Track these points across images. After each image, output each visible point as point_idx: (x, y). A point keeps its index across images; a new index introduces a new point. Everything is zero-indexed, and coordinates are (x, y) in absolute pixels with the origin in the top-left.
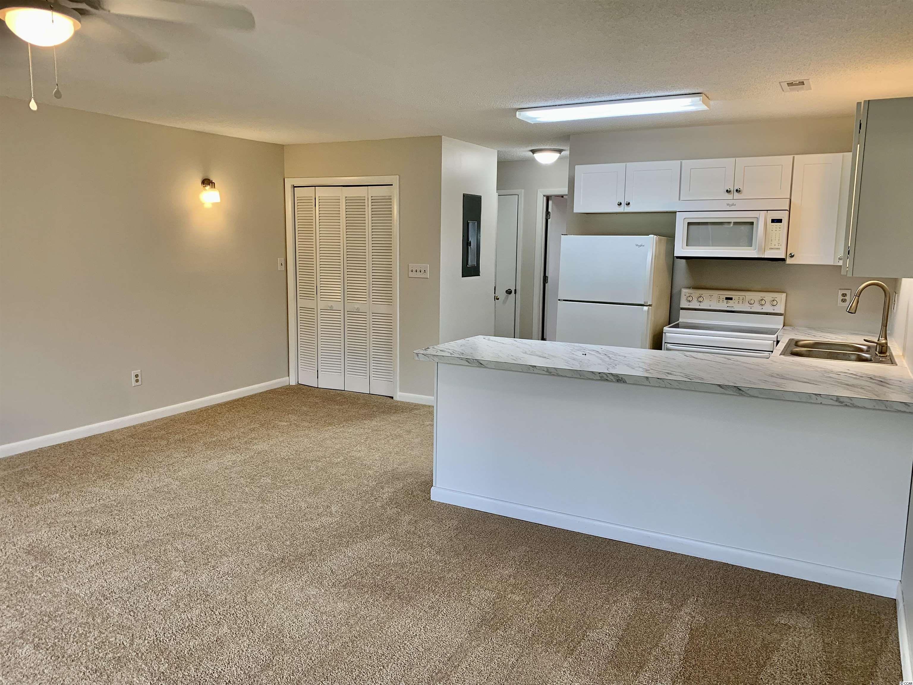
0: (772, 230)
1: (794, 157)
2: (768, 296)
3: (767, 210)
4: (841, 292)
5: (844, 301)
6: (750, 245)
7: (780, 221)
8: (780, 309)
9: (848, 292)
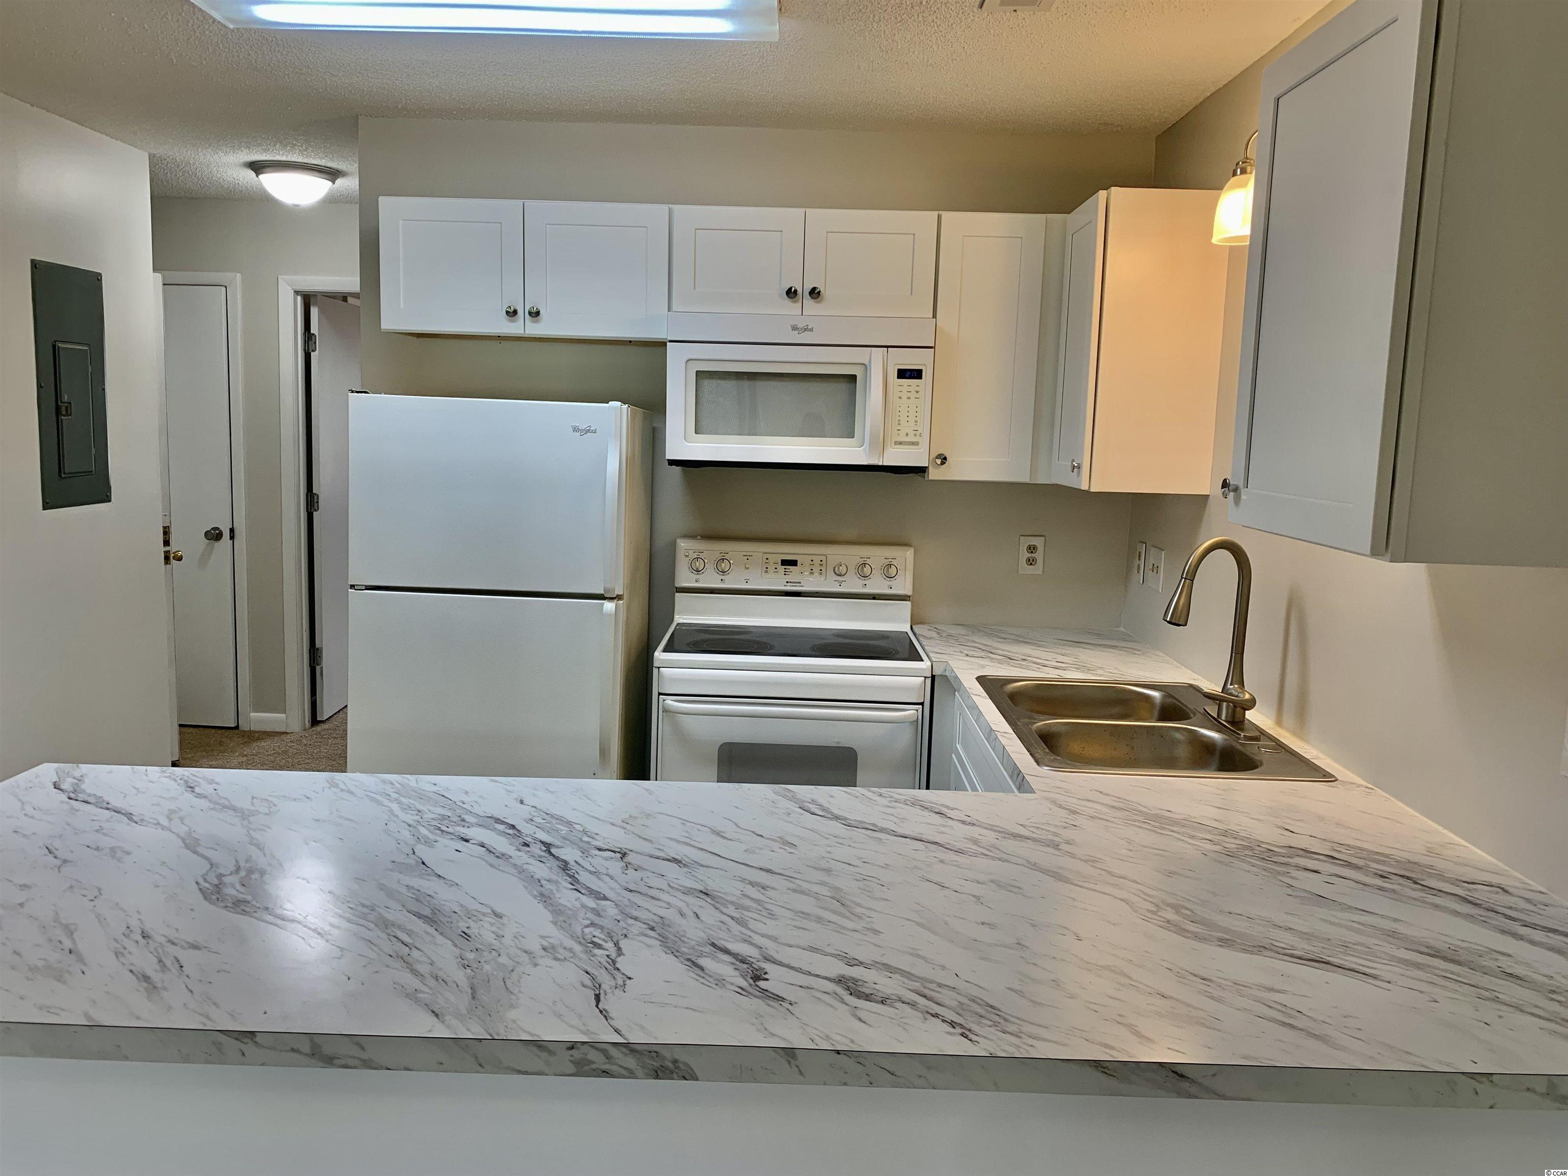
0: (900, 398)
1: (939, 217)
2: (877, 555)
3: (888, 347)
4: (1026, 542)
5: (1031, 562)
6: (850, 433)
7: (916, 374)
8: (903, 585)
9: (1038, 542)
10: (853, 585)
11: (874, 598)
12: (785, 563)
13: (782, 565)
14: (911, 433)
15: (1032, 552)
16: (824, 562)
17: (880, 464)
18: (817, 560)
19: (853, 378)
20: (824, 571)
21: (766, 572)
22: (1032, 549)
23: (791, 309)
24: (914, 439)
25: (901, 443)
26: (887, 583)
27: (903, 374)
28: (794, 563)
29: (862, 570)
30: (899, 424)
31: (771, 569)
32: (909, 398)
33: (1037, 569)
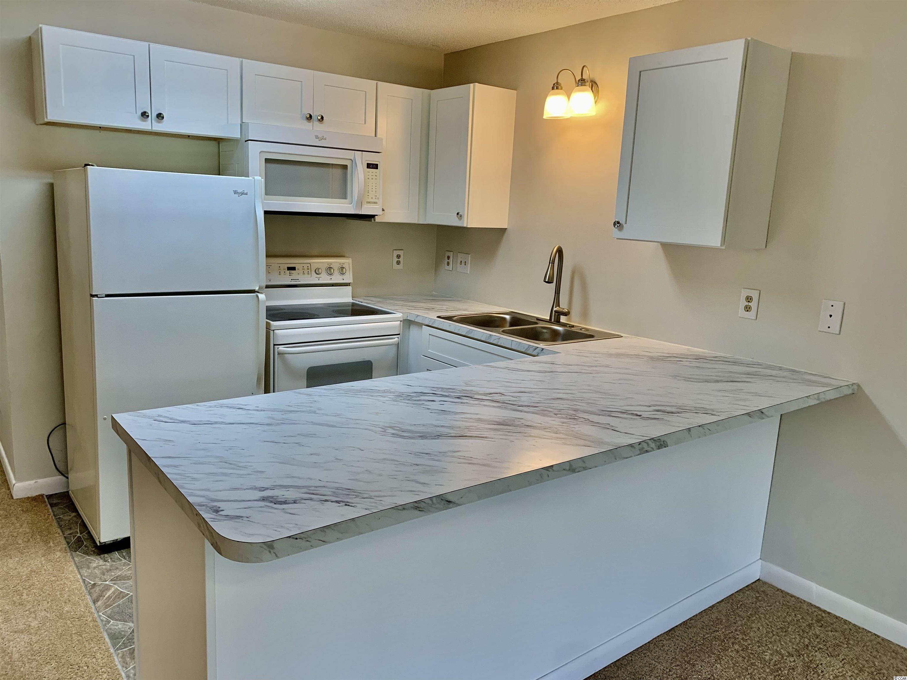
0: (368, 178)
1: (377, 84)
2: (337, 262)
3: (363, 151)
4: (396, 253)
5: (398, 263)
6: (344, 196)
7: (375, 166)
8: (348, 278)
9: (401, 253)
10: (325, 279)
11: (333, 286)
12: (289, 269)
13: (288, 270)
14: (374, 197)
15: (398, 258)
16: (309, 267)
17: (360, 213)
18: (306, 266)
19: (345, 167)
20: (310, 271)
21: (280, 274)
22: (399, 256)
23: (308, 126)
24: (375, 201)
25: (369, 203)
26: (341, 277)
27: (369, 166)
28: (294, 269)
29: (329, 270)
30: (368, 193)
31: (282, 273)
32: (372, 179)
33: (400, 267)
